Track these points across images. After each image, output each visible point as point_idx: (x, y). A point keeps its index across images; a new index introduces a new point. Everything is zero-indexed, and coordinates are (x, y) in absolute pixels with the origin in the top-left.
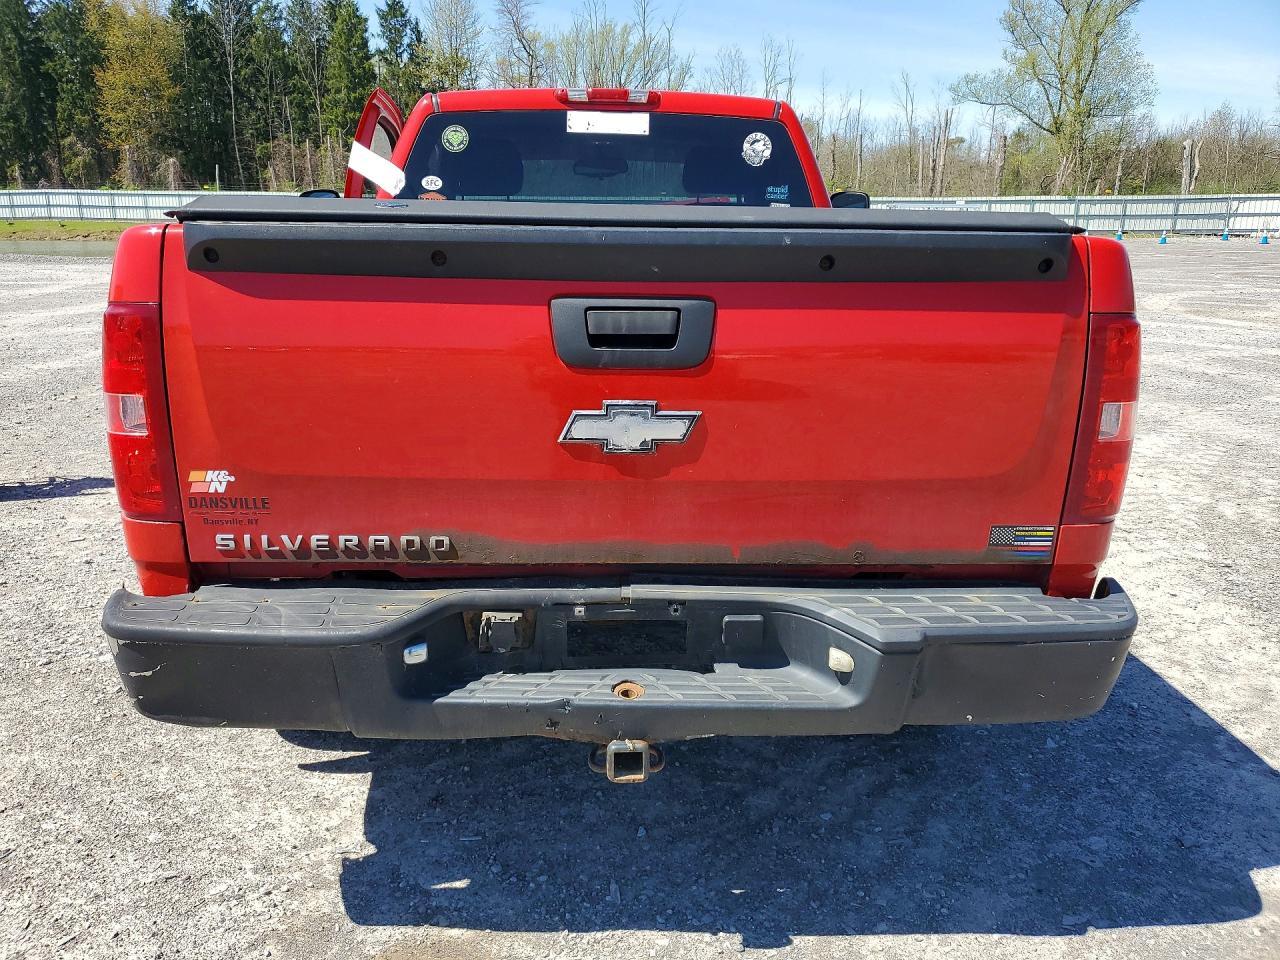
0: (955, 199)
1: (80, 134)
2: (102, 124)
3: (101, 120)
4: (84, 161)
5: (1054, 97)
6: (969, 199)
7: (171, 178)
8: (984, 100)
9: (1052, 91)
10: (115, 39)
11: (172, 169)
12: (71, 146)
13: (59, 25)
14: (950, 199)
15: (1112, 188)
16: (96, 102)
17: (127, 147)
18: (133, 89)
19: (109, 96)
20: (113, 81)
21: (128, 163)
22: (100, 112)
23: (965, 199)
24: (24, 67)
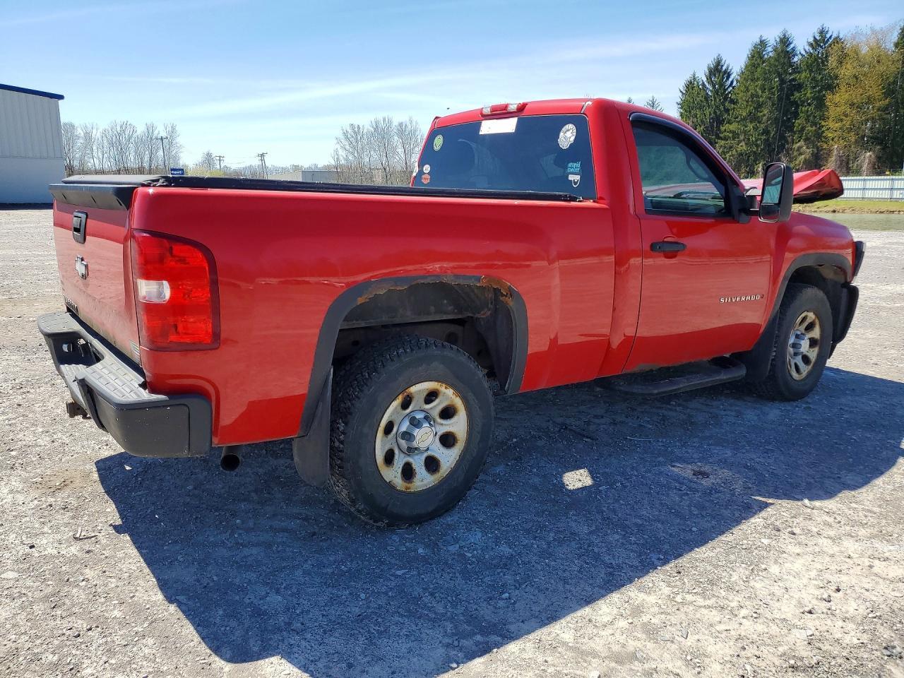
1: (807, 140)
2: (823, 132)
3: (824, 129)
4: (805, 159)
7: (865, 167)
10: (847, 71)
11: (867, 161)
12: (799, 148)
13: (809, 68)
16: (823, 118)
17: (836, 147)
18: (852, 105)
19: (832, 112)
20: (838, 102)
21: (833, 159)
22: (823, 123)
24: (780, 98)
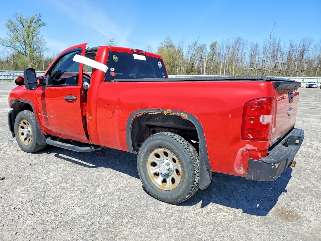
0: (5, 71)
5: (24, 46)
6: (10, 71)
8: (4, 45)
9: (23, 45)
14: (4, 71)
15: (42, 69)
23: (9, 71)
